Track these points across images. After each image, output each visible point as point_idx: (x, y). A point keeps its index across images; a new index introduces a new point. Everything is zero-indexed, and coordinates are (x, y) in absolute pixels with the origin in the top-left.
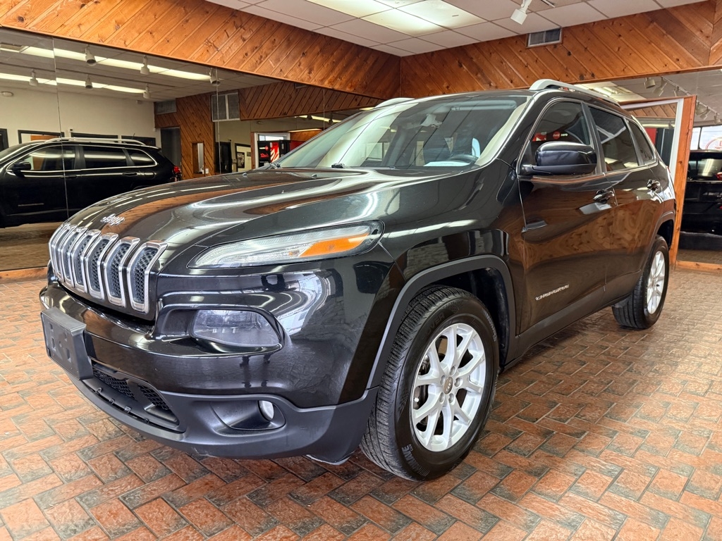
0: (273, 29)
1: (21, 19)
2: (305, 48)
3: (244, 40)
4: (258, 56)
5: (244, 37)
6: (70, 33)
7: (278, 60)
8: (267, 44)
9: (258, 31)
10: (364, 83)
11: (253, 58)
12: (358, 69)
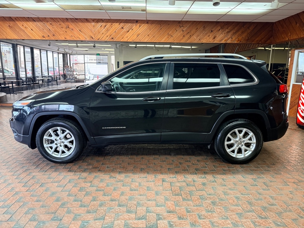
0: (197, 24)
1: (113, 38)
2: (212, 28)
3: (183, 31)
4: (189, 36)
5: (183, 30)
6: (125, 40)
7: (198, 36)
8: (194, 30)
9: (190, 26)
10: (247, 38)
11: (187, 37)
12: (243, 32)
